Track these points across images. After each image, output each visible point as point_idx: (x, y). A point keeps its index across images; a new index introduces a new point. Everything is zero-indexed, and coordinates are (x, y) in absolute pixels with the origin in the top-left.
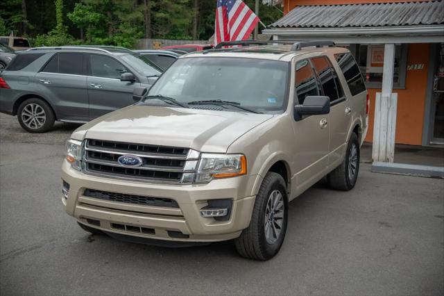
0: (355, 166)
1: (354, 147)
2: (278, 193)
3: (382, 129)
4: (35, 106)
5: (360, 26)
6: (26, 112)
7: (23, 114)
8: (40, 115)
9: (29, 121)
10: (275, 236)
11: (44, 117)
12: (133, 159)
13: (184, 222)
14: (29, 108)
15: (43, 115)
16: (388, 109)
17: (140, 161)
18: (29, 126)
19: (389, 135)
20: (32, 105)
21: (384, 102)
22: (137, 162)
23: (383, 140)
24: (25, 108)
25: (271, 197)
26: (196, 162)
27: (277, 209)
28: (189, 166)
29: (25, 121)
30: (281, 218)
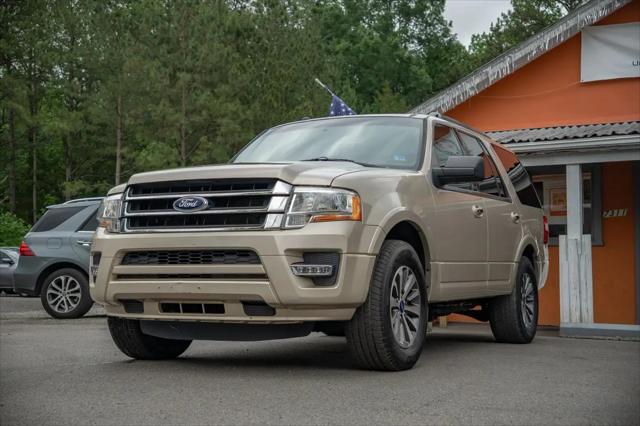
0: (532, 310)
1: (528, 279)
2: (410, 273)
3: (572, 286)
4: (67, 280)
5: (528, 141)
6: (54, 289)
7: (50, 291)
8: (72, 292)
9: (57, 302)
10: (407, 339)
11: (79, 295)
12: (195, 200)
13: (267, 283)
14: (59, 283)
15: (77, 291)
16: (579, 256)
17: (206, 202)
18: (56, 309)
19: (584, 296)
20: (62, 278)
21: (572, 247)
22: (200, 203)
23: (575, 303)
24: (53, 283)
25: (399, 271)
26: (286, 199)
27: (410, 299)
28: (276, 204)
29: (51, 302)
30: (417, 316)
